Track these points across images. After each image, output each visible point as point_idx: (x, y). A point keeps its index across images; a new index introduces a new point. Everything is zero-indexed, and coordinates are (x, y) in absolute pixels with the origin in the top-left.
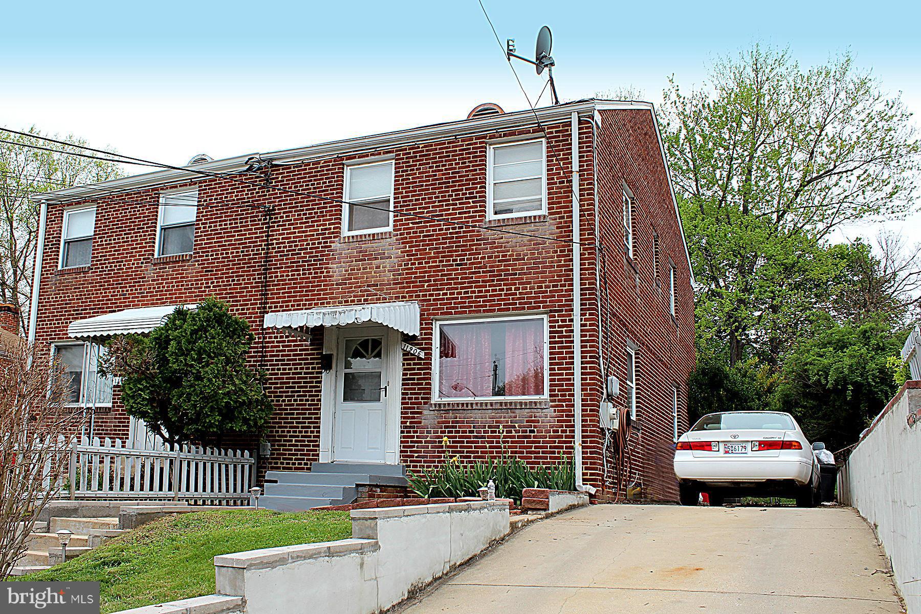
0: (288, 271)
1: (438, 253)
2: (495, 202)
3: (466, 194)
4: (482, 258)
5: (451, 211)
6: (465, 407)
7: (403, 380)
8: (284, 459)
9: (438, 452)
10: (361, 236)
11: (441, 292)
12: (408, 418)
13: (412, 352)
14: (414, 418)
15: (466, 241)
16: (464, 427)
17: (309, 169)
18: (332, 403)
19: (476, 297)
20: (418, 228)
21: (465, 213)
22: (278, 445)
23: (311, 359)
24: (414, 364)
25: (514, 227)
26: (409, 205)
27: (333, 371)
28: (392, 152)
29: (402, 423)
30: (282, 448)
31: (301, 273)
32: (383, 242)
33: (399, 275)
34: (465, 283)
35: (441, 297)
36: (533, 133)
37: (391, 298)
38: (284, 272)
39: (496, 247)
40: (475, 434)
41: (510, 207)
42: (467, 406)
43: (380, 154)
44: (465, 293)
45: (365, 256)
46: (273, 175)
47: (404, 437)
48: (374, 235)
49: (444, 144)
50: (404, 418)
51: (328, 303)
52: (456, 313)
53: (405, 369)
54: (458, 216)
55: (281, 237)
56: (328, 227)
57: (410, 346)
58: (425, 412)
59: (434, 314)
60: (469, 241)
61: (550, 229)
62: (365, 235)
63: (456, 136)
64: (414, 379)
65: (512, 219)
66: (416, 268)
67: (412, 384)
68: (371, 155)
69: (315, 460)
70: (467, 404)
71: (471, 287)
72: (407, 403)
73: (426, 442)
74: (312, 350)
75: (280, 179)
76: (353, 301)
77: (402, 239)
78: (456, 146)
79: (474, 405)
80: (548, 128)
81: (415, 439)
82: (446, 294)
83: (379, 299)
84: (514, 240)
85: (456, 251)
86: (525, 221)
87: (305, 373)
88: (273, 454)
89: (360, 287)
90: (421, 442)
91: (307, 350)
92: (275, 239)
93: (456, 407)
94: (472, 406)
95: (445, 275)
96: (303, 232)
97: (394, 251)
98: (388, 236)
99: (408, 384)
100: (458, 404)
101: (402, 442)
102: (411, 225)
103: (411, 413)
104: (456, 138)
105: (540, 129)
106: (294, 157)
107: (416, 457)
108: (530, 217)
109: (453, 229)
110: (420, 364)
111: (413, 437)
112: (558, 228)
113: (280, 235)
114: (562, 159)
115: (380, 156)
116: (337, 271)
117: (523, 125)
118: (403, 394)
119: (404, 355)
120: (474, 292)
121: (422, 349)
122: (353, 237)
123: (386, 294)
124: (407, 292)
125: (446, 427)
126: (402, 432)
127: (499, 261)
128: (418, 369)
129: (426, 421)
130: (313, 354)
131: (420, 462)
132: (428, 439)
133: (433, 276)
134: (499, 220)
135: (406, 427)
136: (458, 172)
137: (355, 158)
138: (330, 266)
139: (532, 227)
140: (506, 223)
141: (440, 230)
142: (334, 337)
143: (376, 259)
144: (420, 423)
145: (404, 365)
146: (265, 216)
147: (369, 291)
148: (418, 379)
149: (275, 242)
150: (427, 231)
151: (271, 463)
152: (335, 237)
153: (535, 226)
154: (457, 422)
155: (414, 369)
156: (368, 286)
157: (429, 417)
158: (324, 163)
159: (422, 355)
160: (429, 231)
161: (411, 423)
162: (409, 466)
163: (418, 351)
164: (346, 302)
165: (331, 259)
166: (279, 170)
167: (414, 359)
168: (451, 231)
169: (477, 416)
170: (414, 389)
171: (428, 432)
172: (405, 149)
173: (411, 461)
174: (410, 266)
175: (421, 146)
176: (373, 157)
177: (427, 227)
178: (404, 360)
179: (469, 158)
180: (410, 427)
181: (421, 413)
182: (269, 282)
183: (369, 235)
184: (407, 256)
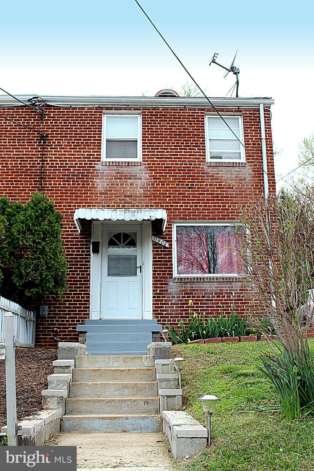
0: (60, 181)
1: (176, 179)
2: (211, 151)
3: (193, 143)
4: (205, 185)
5: (183, 153)
6: (199, 281)
7: (154, 261)
8: (59, 318)
9: (181, 310)
10: (119, 162)
11: (179, 205)
12: (158, 287)
13: (160, 243)
14: (162, 287)
15: (194, 173)
16: (199, 293)
17: (76, 112)
18: (100, 276)
19: (203, 209)
20: (160, 161)
21: (193, 155)
22: (54, 307)
23: (81, 245)
24: (161, 251)
25: (226, 168)
26: (153, 146)
27: (100, 254)
28: (140, 110)
29: (153, 291)
30: (57, 310)
31: (71, 183)
32: (135, 168)
33: (148, 191)
34: (195, 200)
35: (179, 208)
36: (235, 112)
37: (143, 206)
38: (57, 181)
39: (215, 179)
40: (206, 298)
41: (221, 155)
42: (200, 280)
43: (131, 109)
44: (195, 206)
45: (121, 176)
46: (46, 112)
47: (155, 300)
48: (128, 162)
49: (177, 110)
50: (155, 287)
51: (95, 206)
52: (189, 219)
53: (154, 254)
54: (188, 157)
55: (53, 157)
56: (92, 153)
57: (158, 239)
58: (170, 284)
59: (174, 219)
60: (197, 173)
61: (248, 172)
62: (122, 162)
63: (185, 106)
64: (161, 261)
65: (225, 163)
66: (160, 188)
67: (160, 265)
68: (124, 109)
69: (86, 318)
70: (201, 278)
71: (199, 203)
72: (157, 277)
73: (171, 304)
74: (81, 238)
75: (52, 115)
76: (112, 206)
77: (149, 167)
78: (185, 113)
79: (205, 279)
80: (244, 111)
81: (164, 302)
82: (182, 206)
83: (134, 206)
84: (226, 176)
85: (188, 179)
86: (234, 165)
87: (76, 255)
88: (50, 314)
89: (118, 196)
90: (168, 304)
91: (78, 238)
92: (49, 157)
93: (193, 281)
94: (204, 280)
95: (181, 194)
96: (72, 155)
97: (144, 175)
98: (139, 164)
99: (157, 265)
100: (194, 279)
101: (153, 304)
102: (155, 159)
103: (160, 284)
104: (185, 108)
105: (239, 110)
106: (64, 102)
107: (165, 314)
108: (236, 163)
109: (185, 164)
110: (165, 251)
111: (162, 300)
112: (253, 171)
113: (53, 155)
114: (254, 131)
115: (131, 111)
116: (100, 184)
117: (229, 106)
118: (154, 271)
119: (153, 245)
120: (201, 206)
121: (167, 241)
122: (113, 162)
123: (138, 203)
124: (154, 203)
125: (185, 294)
126: (154, 297)
127: (217, 188)
128: (164, 254)
129: (172, 290)
130: (83, 241)
131: (168, 317)
132: (173, 302)
133: (173, 194)
134: (216, 162)
135: (157, 294)
136: (187, 129)
137: (112, 109)
138: (94, 180)
139: (237, 169)
140: (221, 165)
141: (176, 164)
142: (100, 230)
143: (130, 179)
144: (167, 291)
145: (153, 251)
146: (40, 140)
147: (125, 200)
148: (164, 261)
149: (48, 159)
150: (167, 164)
151: (48, 321)
152: (97, 161)
153: (239, 168)
154: (193, 290)
155: (161, 254)
156: (124, 197)
157: (173, 287)
158: (88, 109)
159: (167, 245)
160: (169, 164)
161: (160, 291)
162: (160, 321)
163: (165, 242)
164: (108, 206)
165: (95, 176)
166: (51, 109)
167: (161, 248)
168: (184, 166)
169: (207, 286)
170: (162, 268)
171: (173, 297)
172: (150, 109)
173: (161, 317)
174: (155, 186)
175: (160, 109)
176: (125, 111)
177: (167, 161)
178: (154, 248)
179: (194, 121)
180: (159, 294)
181: (167, 284)
182: (44, 187)
183: (125, 162)
184: (154, 179)
